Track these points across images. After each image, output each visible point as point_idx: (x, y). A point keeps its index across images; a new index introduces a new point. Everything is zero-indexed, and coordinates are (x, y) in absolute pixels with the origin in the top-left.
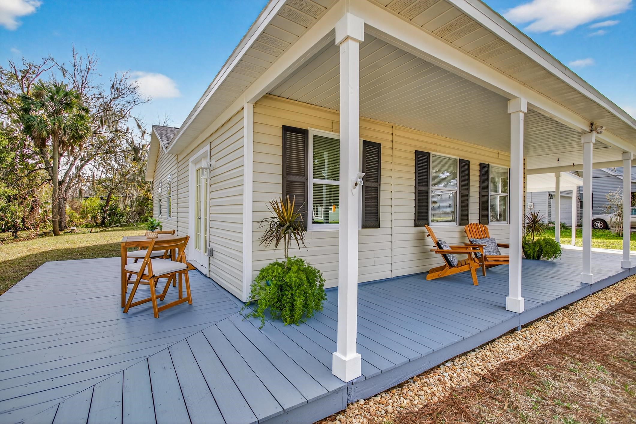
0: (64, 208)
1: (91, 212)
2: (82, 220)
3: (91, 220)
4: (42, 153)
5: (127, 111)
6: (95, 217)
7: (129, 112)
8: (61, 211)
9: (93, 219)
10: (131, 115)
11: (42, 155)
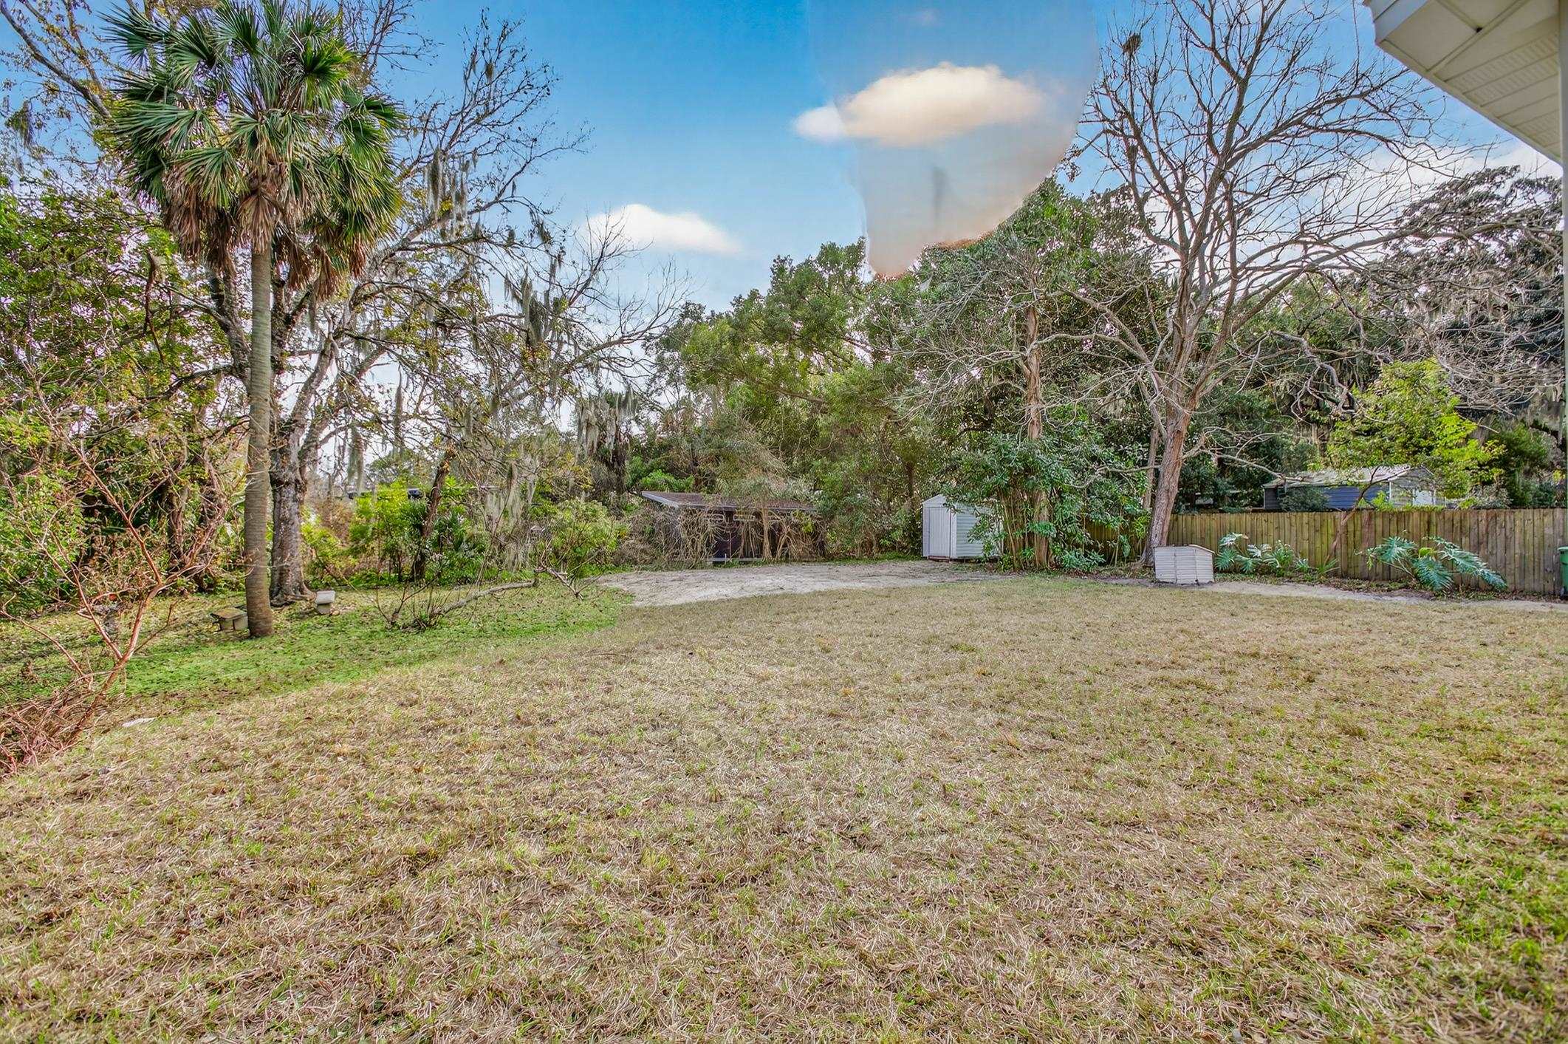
0: (296, 519)
1: (383, 533)
2: (352, 560)
3: (382, 559)
4: (221, 311)
5: (507, 180)
6: (393, 552)
7: (514, 187)
8: (286, 529)
9: (388, 558)
10: (518, 193)
11: (222, 318)
